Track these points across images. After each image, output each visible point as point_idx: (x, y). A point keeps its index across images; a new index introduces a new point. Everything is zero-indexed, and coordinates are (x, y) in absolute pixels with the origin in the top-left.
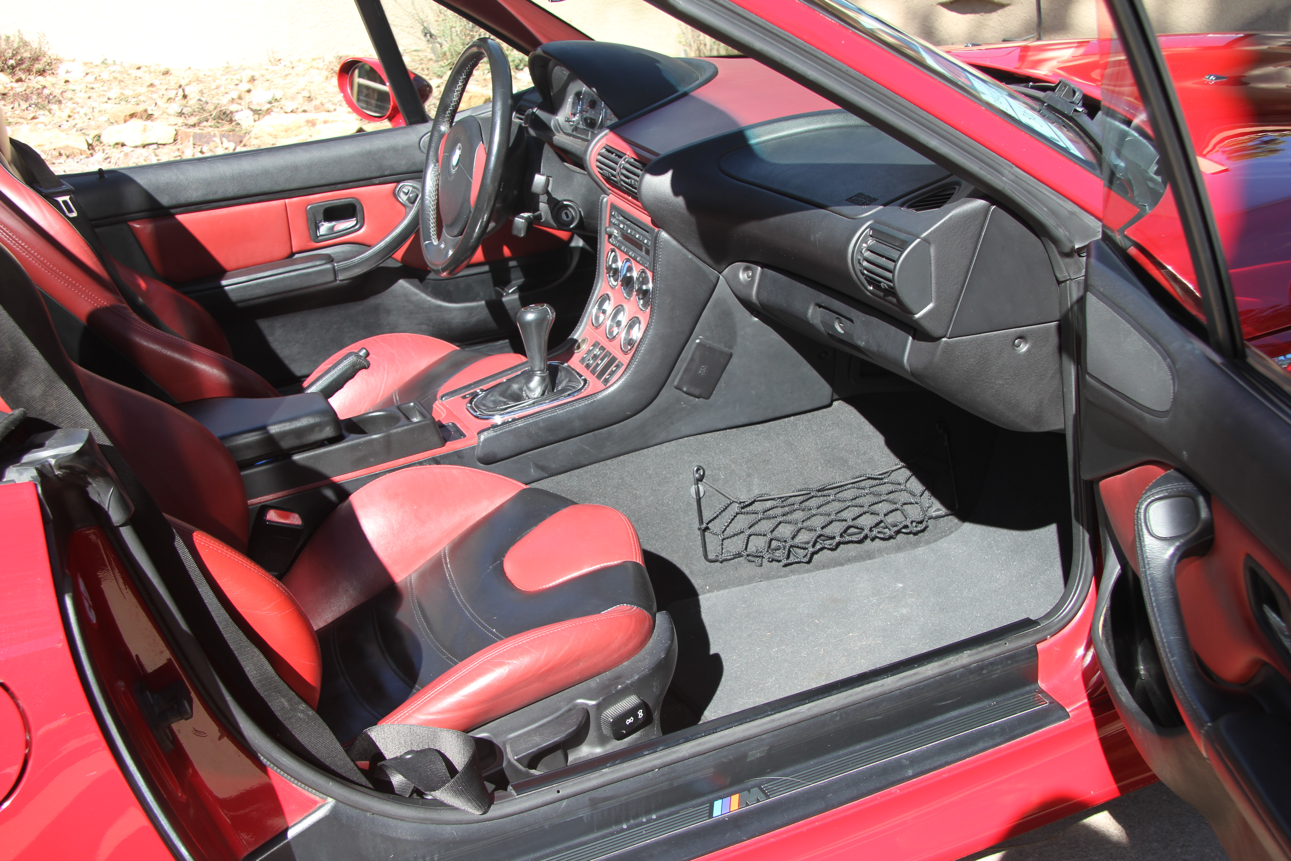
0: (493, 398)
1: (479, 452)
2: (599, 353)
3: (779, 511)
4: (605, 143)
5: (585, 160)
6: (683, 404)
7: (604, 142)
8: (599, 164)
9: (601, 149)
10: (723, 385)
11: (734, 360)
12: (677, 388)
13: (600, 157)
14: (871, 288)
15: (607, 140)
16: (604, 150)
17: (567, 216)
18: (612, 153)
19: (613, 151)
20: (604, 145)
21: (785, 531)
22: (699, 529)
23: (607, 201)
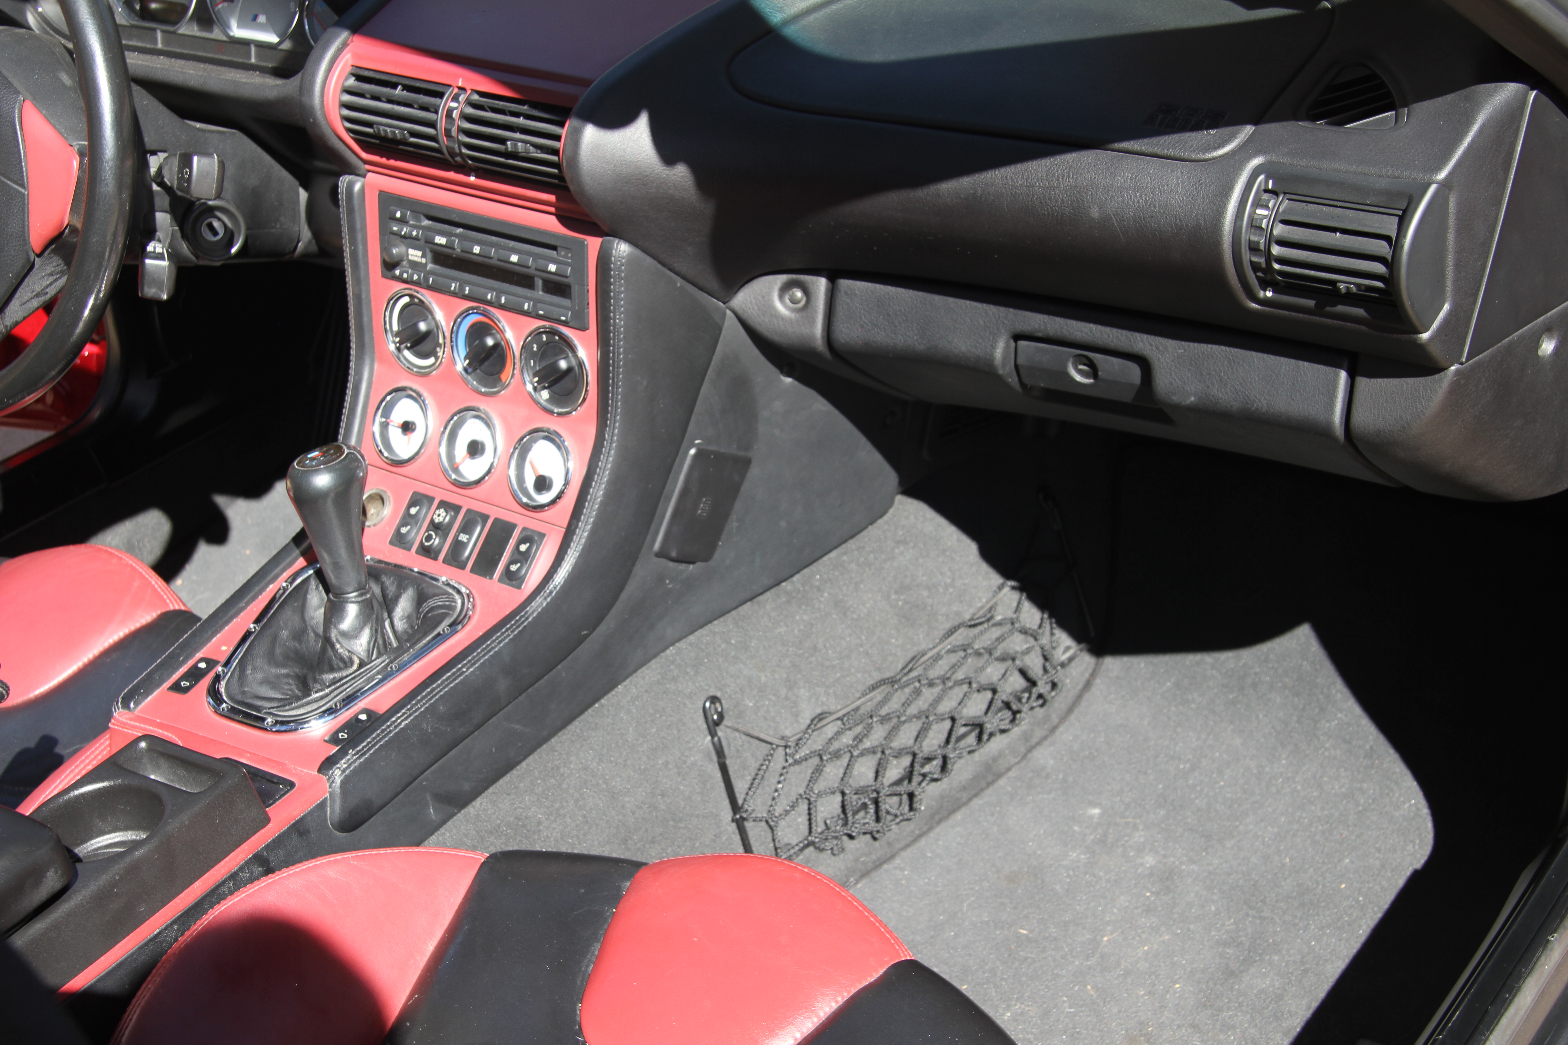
0: (259, 676)
1: (334, 812)
2: (447, 519)
3: (847, 739)
4: (350, 63)
5: (312, 108)
6: (669, 583)
7: (347, 60)
8: (346, 112)
9: (346, 79)
10: (735, 524)
11: (754, 471)
12: (659, 555)
13: (347, 98)
14: (1269, 294)
15: (355, 56)
16: (352, 81)
17: (215, 233)
18: (394, 86)
19: (394, 79)
20: (349, 69)
21: (864, 772)
22: (733, 821)
23: (363, 189)
